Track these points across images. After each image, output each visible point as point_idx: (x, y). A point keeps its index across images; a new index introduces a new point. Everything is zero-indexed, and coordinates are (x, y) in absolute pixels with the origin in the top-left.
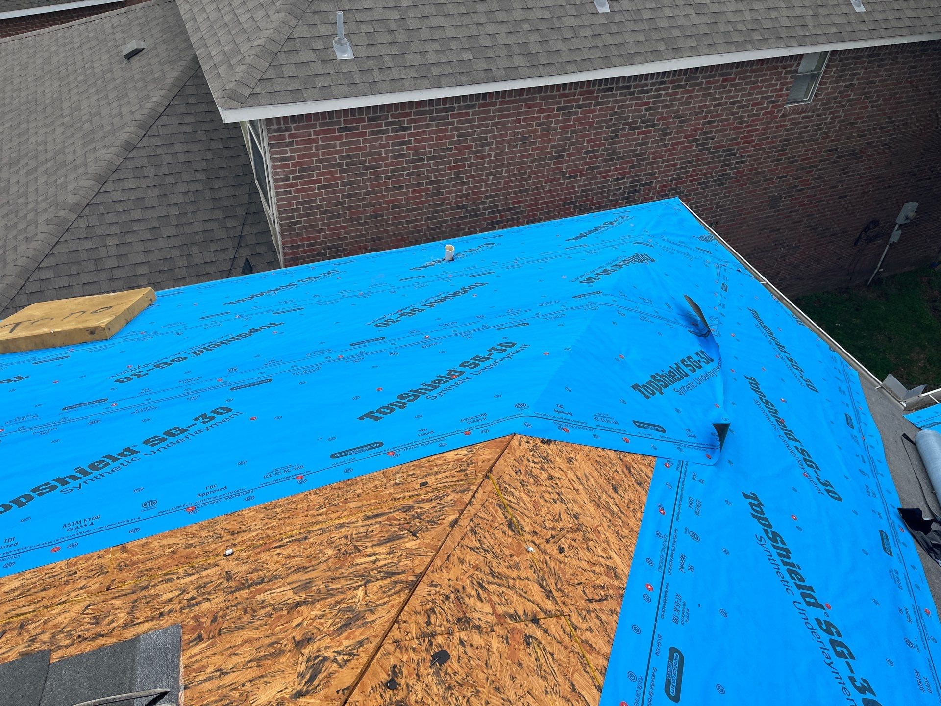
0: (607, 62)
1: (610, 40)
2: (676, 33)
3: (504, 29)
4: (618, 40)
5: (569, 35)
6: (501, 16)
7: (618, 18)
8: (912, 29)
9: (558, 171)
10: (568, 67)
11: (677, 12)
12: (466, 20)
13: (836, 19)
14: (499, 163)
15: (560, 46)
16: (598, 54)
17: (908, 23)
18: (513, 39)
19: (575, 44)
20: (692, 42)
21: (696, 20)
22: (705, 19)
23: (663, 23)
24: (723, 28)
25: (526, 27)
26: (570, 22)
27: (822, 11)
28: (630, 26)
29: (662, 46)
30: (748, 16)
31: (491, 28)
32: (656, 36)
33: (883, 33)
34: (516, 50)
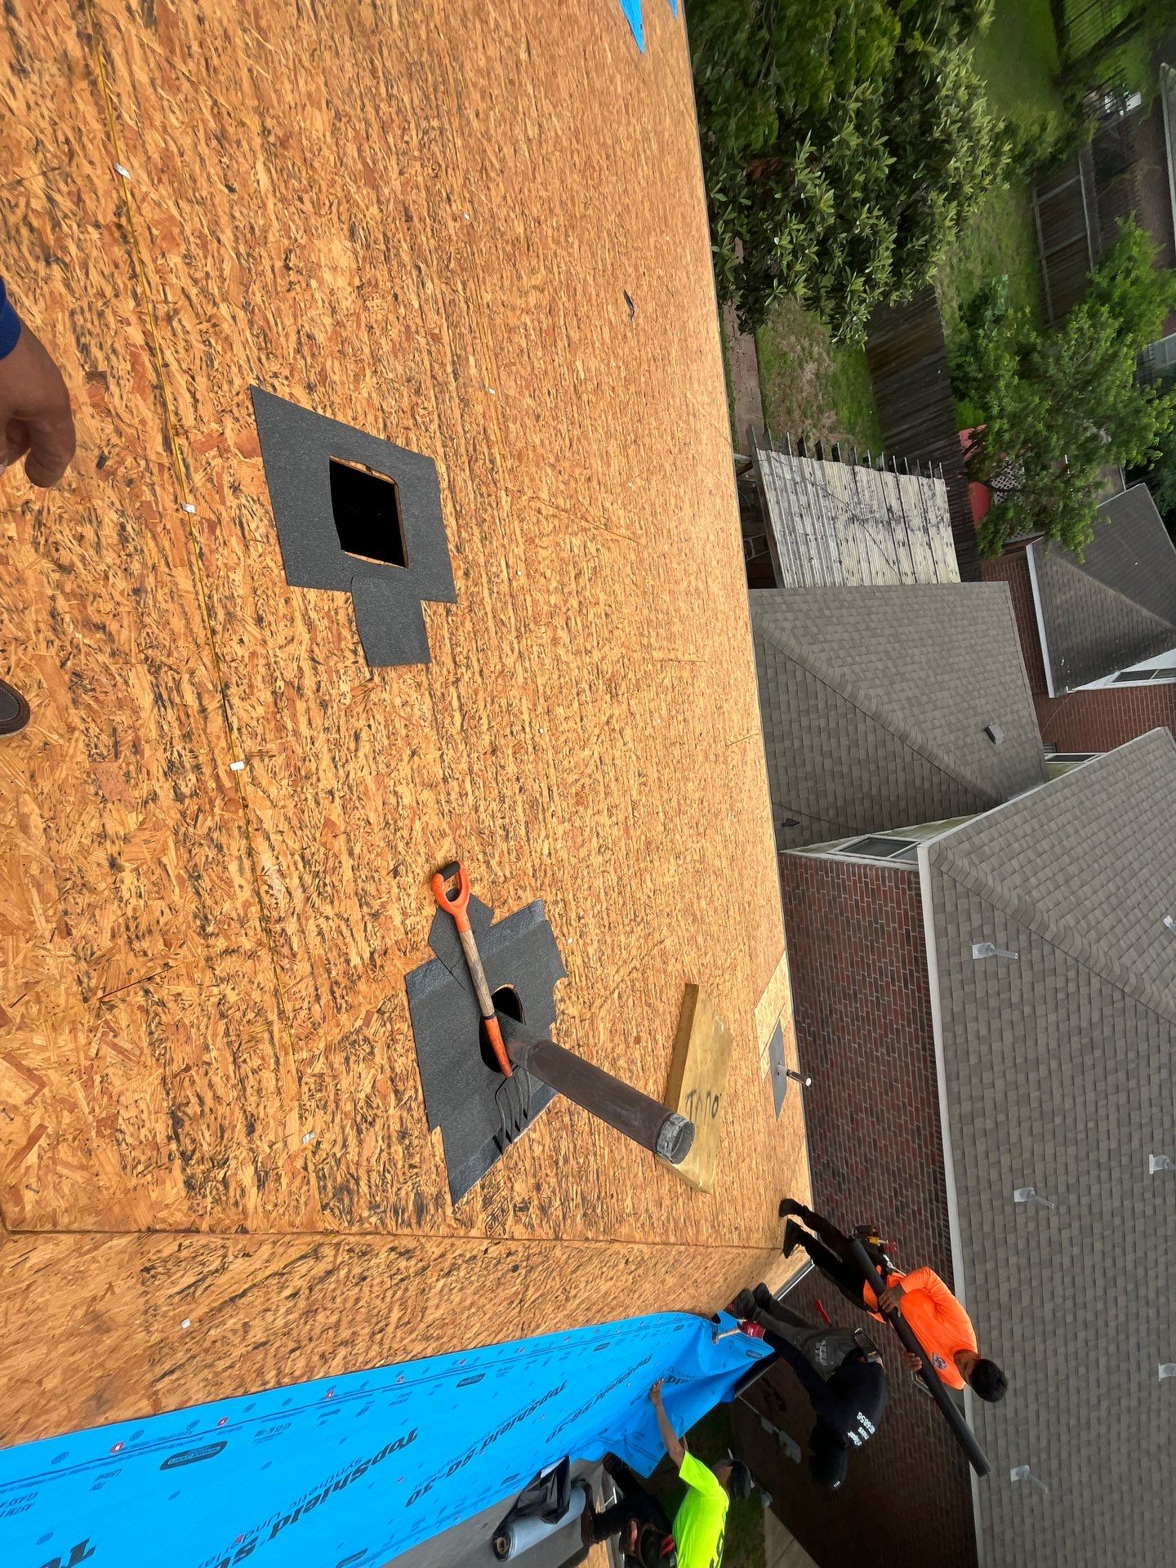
0: (962, 1191)
1: (985, 1197)
2: (990, 1265)
3: (1000, 1097)
4: (986, 1206)
5: (993, 1157)
6: (1012, 1095)
7: (1008, 1209)
8: (990, 1530)
9: (858, 1109)
10: (959, 1152)
11: (1013, 1270)
12: (1009, 1062)
13: (1002, 1442)
14: (869, 1057)
15: (981, 1147)
16: (971, 1183)
17: (997, 1529)
18: (989, 1105)
19: (982, 1163)
20: (980, 1278)
21: (1004, 1287)
22: (1004, 1299)
23: (1001, 1253)
24: (995, 1315)
25: (1001, 1118)
26: (1005, 1161)
27: (1011, 1429)
28: (999, 1219)
29: (977, 1247)
30: (1007, 1345)
31: (1000, 1084)
32: (989, 1245)
33: (986, 1495)
34: (979, 1105)
